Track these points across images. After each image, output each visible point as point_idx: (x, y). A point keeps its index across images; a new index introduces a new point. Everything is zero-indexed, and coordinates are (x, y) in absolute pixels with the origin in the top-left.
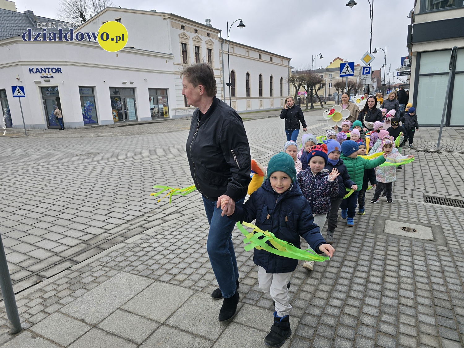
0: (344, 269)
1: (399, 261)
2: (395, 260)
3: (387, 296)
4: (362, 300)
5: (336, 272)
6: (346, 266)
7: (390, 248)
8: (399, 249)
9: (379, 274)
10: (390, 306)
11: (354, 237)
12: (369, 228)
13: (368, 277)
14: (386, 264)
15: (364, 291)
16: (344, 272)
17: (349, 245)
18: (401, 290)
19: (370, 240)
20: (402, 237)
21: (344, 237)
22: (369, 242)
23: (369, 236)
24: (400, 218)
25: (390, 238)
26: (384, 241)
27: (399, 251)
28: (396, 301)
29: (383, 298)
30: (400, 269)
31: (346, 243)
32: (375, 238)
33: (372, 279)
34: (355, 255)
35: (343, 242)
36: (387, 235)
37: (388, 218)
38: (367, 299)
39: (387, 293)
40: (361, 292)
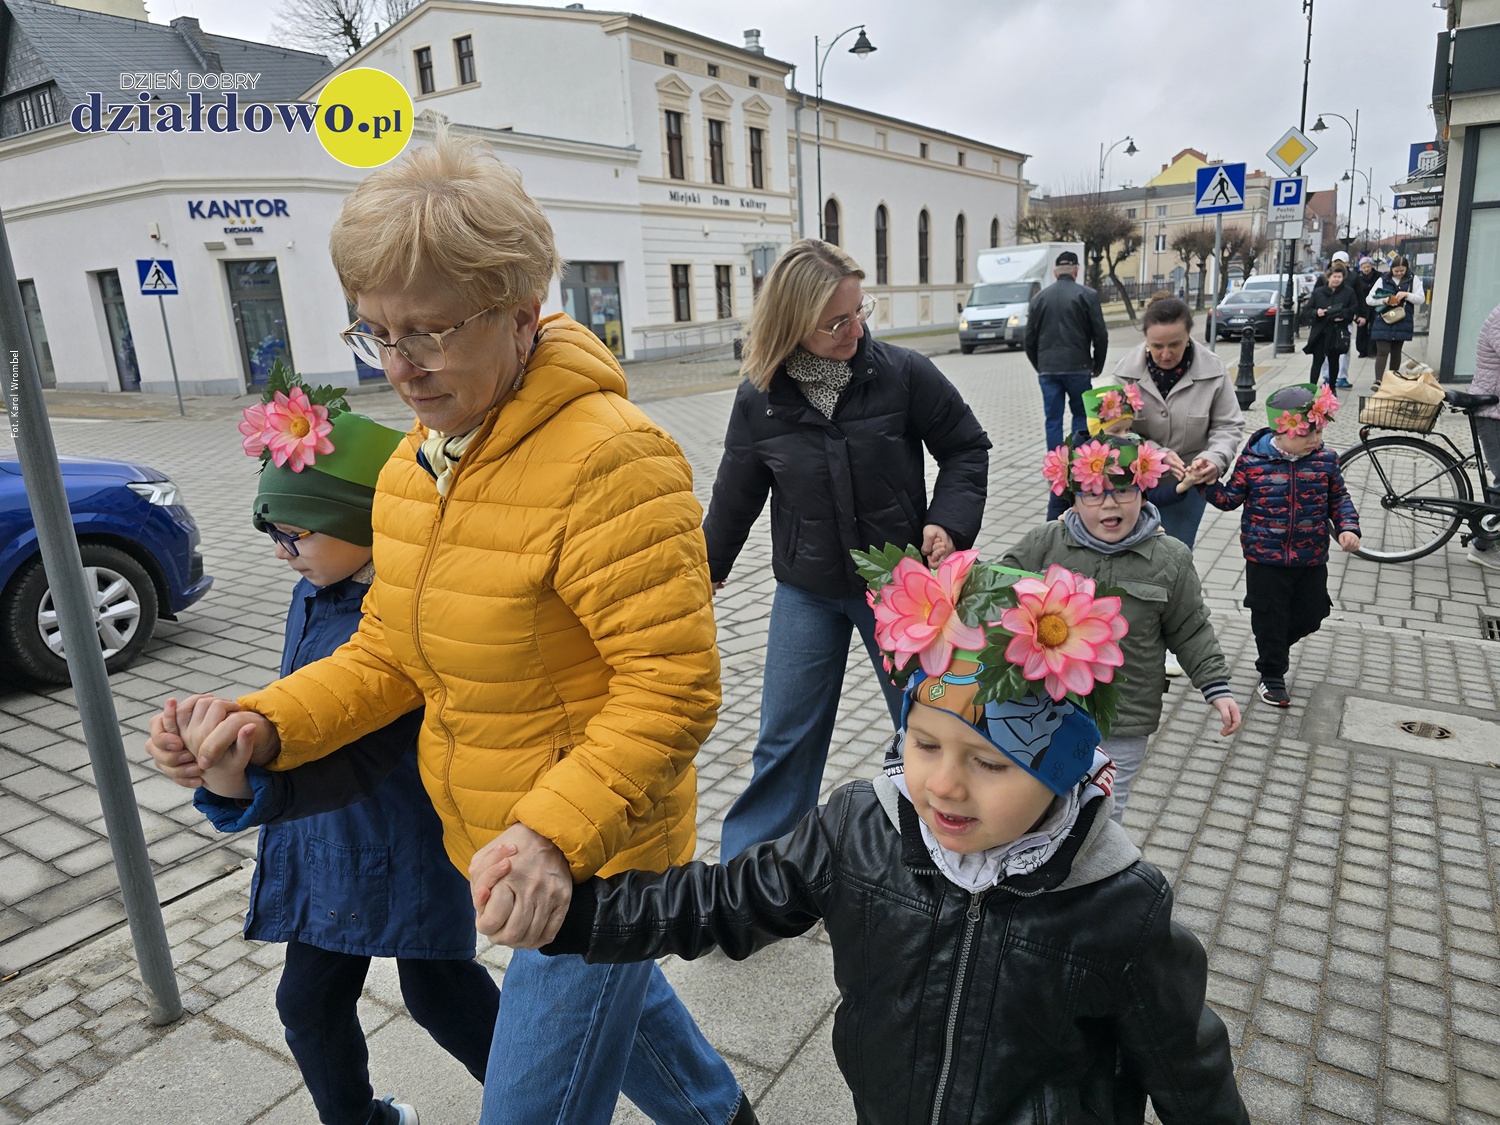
0: (1202, 855)
1: (1390, 832)
2: (1376, 829)
3: (1348, 949)
4: (1264, 961)
5: (1174, 865)
6: (1208, 846)
7: (1359, 790)
8: (1391, 796)
9: (1323, 875)
10: (1358, 980)
11: (1237, 751)
12: (1289, 722)
13: (1284, 885)
14: (1344, 843)
15: (1268, 929)
16: (1203, 865)
17: (1221, 777)
18: (1397, 930)
19: (1291, 763)
20: (1402, 755)
21: (1202, 753)
22: (1287, 769)
23: (1287, 749)
24: (1397, 690)
25: (1361, 758)
26: (1341, 768)
27: (1391, 801)
28: (1379, 966)
29: (1335, 953)
30: (1392, 860)
31: (1208, 770)
32: (1309, 758)
33: (1298, 891)
34: (1240, 813)
35: (1201, 768)
36: (1350, 745)
37: (1356, 690)
38: (1278, 954)
39: (1348, 937)
40: (1260, 932)
